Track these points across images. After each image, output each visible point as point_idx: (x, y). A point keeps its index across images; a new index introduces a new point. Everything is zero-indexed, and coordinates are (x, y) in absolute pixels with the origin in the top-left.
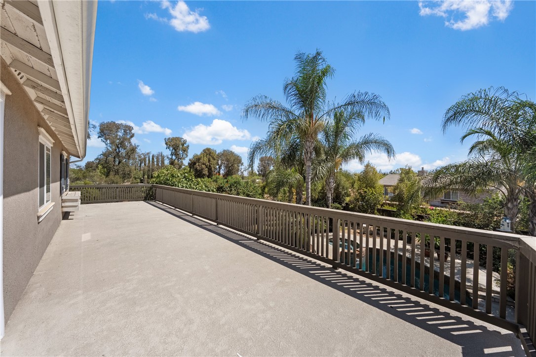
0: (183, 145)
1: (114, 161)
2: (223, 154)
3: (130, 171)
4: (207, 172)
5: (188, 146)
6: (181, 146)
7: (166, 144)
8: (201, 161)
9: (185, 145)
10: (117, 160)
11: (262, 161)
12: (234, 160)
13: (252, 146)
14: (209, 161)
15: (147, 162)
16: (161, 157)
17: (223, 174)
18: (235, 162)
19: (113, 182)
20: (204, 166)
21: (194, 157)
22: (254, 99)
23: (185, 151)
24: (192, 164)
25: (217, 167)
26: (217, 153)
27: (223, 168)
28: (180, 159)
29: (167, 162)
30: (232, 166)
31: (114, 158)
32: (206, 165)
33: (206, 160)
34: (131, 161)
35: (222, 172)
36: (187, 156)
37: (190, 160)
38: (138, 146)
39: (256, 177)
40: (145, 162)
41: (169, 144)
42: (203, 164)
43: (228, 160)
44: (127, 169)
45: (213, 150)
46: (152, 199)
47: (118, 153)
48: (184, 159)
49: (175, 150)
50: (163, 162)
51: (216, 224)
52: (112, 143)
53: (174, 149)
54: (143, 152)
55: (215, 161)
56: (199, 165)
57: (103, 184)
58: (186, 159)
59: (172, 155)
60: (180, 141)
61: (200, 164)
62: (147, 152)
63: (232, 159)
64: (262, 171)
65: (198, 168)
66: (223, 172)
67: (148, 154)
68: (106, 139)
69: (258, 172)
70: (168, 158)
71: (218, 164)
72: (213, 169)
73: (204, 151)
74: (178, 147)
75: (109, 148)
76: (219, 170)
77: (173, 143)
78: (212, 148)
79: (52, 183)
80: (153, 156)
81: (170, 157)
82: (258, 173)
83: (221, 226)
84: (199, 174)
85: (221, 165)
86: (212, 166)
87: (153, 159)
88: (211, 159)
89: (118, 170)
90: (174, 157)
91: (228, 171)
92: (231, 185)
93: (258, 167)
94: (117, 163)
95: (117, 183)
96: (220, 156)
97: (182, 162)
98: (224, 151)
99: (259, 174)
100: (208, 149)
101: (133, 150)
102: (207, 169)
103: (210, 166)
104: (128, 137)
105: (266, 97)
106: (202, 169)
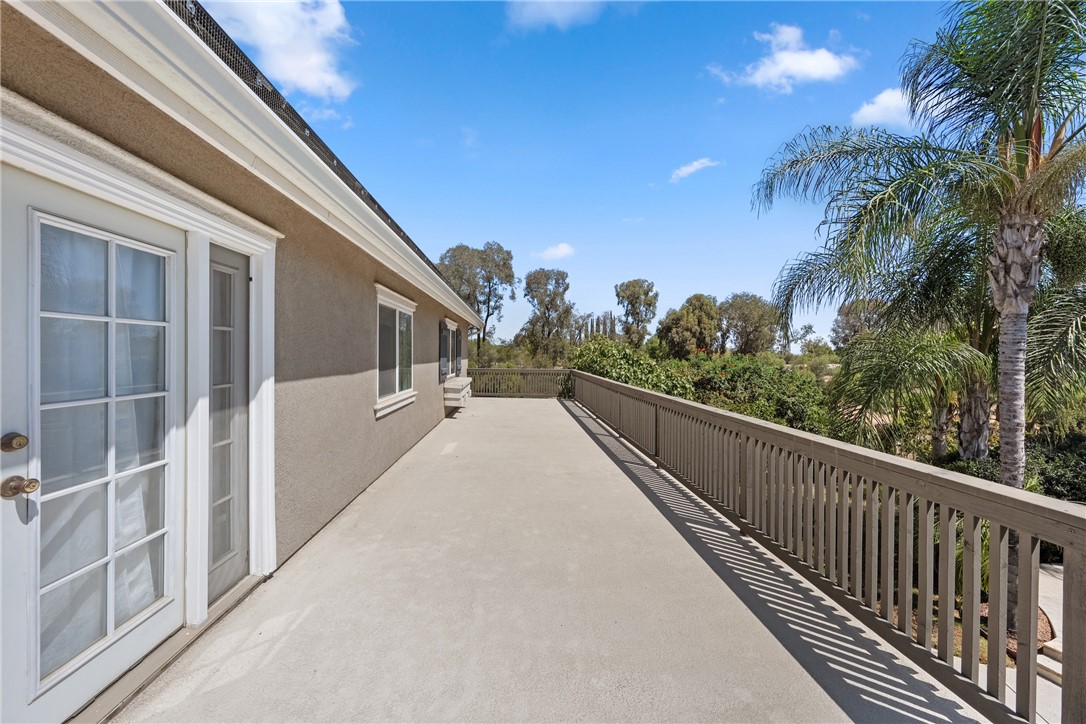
0: (646, 294)
1: (543, 331)
2: (731, 305)
3: (563, 349)
4: (694, 346)
5: (657, 295)
6: (643, 297)
7: (618, 295)
8: (682, 323)
9: (651, 294)
10: (546, 329)
11: (847, 315)
12: (762, 317)
13: (785, 273)
14: (699, 322)
15: (589, 330)
16: (608, 320)
17: (732, 350)
18: (763, 322)
19: (540, 366)
20: (687, 334)
21: (668, 315)
22: (789, 147)
23: (650, 305)
24: (664, 331)
25: (719, 334)
26: (718, 304)
27: (732, 337)
28: (642, 322)
29: (619, 329)
30: (755, 330)
31: (543, 327)
32: (693, 330)
33: (692, 320)
34: (565, 331)
35: (730, 345)
36: (654, 314)
37: (660, 323)
38: (574, 304)
39: (825, 358)
40: (587, 330)
41: (622, 294)
42: (687, 330)
43: (744, 318)
44: (559, 344)
45: (709, 298)
46: (569, 396)
47: (547, 319)
48: (649, 321)
49: (633, 306)
50: (613, 330)
51: (656, 465)
52: (541, 303)
53: (630, 303)
54: (582, 314)
55: (715, 322)
56: (677, 333)
57: (530, 368)
58: (653, 321)
59: (627, 315)
60: (641, 287)
61: (680, 330)
62: (588, 313)
63: (756, 314)
64: (845, 340)
65: (677, 339)
66: (733, 346)
67: (589, 316)
68: (533, 298)
69: (835, 343)
70: (620, 321)
71: (720, 329)
72: (708, 339)
73: (689, 301)
74: (638, 298)
75: (537, 311)
76: (723, 342)
77: (628, 293)
78: (706, 294)
79: (415, 363)
80: (598, 319)
81: (624, 319)
82: (833, 348)
83: (663, 472)
84: (679, 352)
85: (728, 332)
86: (706, 332)
87: (598, 325)
88: (705, 319)
89: (547, 345)
90: (630, 319)
91: (746, 343)
92: (733, 376)
93: (834, 330)
94: (546, 333)
95: (545, 367)
96: (726, 311)
97: (644, 327)
98: (735, 297)
99: (838, 349)
100: (698, 298)
101: (568, 311)
102: (694, 340)
103: (701, 333)
104: (561, 290)
105: (829, 128)
106: (685, 341)
